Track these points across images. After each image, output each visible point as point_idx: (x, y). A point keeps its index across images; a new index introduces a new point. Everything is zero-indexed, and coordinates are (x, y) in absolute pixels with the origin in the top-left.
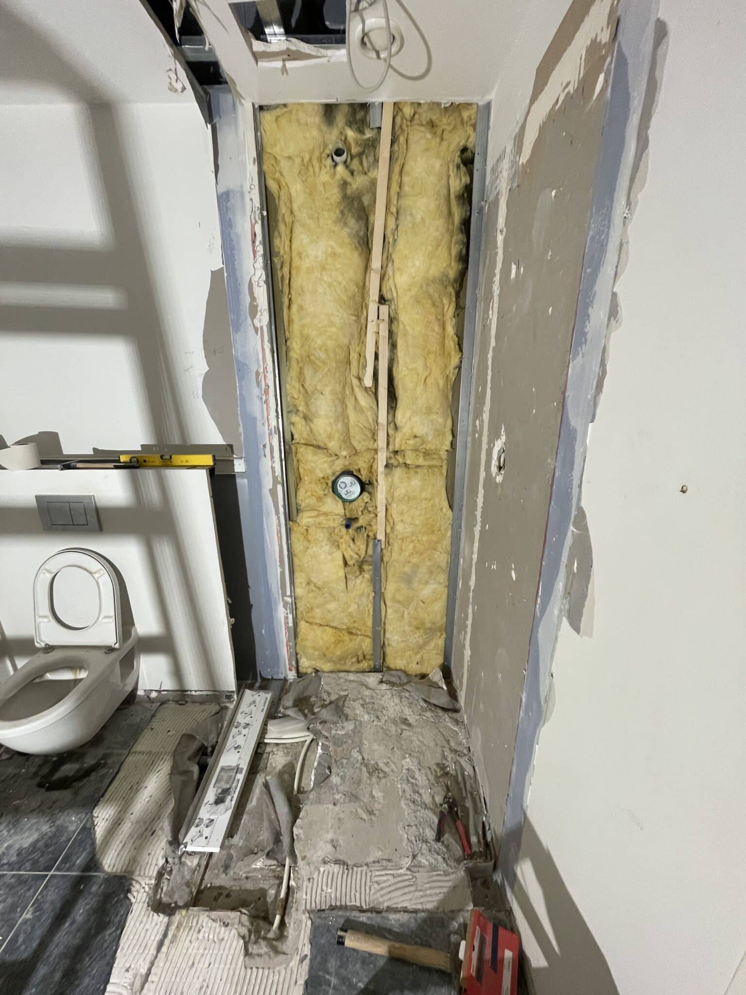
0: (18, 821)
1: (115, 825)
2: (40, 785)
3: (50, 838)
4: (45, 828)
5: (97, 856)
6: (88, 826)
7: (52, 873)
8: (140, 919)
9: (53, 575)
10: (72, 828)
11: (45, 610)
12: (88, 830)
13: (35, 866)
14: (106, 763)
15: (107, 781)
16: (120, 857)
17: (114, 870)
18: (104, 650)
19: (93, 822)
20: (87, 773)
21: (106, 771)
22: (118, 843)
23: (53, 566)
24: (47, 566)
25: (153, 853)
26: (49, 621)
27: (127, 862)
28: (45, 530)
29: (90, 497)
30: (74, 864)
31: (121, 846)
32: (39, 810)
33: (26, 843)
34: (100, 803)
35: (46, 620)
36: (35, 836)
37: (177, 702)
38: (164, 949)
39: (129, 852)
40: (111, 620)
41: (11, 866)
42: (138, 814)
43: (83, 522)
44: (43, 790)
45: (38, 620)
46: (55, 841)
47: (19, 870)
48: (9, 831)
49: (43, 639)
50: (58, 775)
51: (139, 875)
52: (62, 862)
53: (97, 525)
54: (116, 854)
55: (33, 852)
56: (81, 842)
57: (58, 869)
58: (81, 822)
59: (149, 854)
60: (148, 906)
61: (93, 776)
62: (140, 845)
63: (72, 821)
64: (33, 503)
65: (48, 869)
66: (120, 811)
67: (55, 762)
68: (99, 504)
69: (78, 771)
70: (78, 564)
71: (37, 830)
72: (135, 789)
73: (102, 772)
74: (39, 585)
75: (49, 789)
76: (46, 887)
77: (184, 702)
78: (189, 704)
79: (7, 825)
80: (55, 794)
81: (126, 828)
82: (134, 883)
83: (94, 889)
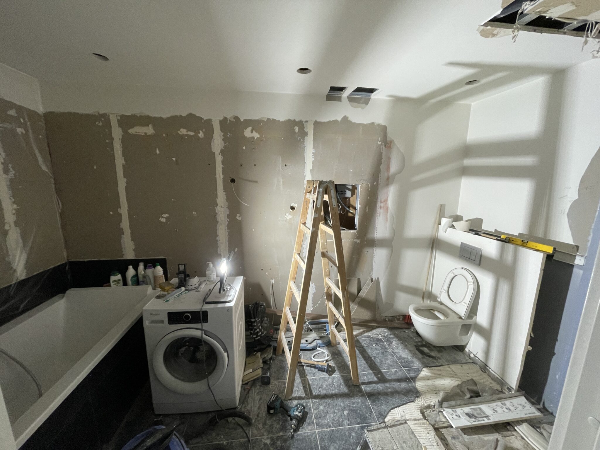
0: (405, 349)
1: (427, 378)
2: (415, 346)
3: (409, 361)
4: (409, 358)
5: (416, 379)
6: (420, 369)
7: (404, 369)
8: (415, 407)
9: (454, 275)
10: (415, 365)
11: (446, 288)
12: (419, 371)
13: (401, 363)
14: (437, 360)
15: (433, 365)
16: (422, 387)
17: (418, 388)
18: (458, 316)
19: (421, 370)
20: (430, 356)
21: (436, 362)
22: (424, 383)
23: (456, 272)
24: (454, 271)
25: (432, 398)
26: (445, 293)
27: (423, 390)
28: (459, 257)
29: (480, 249)
30: (410, 373)
31: (424, 385)
32: (411, 352)
33: (403, 356)
34: (427, 368)
35: (444, 291)
36: (406, 356)
37: (481, 368)
38: (416, 422)
39: (425, 389)
40: (466, 305)
41: (397, 357)
42: (436, 384)
43: (474, 259)
44: (415, 348)
45: (442, 290)
46: (409, 363)
47: (398, 359)
48: (401, 349)
49: (441, 298)
50: (421, 348)
51: (424, 398)
52: (408, 369)
53: (478, 262)
54: (421, 385)
55: (403, 359)
56: (415, 371)
57: (405, 370)
58: (419, 366)
59: (430, 397)
60: (420, 407)
61: (431, 359)
62: (430, 392)
63: (417, 364)
64: (459, 245)
65: (404, 367)
66: (431, 377)
67: (423, 344)
68: (483, 254)
69: (428, 353)
70: (465, 276)
71: (407, 355)
72: (441, 376)
73: (434, 361)
74: (448, 277)
75: (417, 349)
76: (400, 370)
77: (484, 371)
78: (486, 374)
79: (402, 347)
80: (417, 352)
81: (430, 383)
82: (420, 398)
83: (410, 385)
